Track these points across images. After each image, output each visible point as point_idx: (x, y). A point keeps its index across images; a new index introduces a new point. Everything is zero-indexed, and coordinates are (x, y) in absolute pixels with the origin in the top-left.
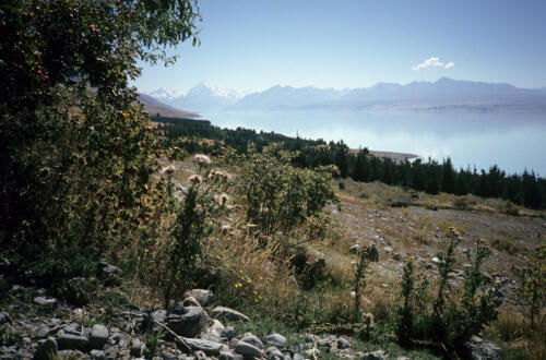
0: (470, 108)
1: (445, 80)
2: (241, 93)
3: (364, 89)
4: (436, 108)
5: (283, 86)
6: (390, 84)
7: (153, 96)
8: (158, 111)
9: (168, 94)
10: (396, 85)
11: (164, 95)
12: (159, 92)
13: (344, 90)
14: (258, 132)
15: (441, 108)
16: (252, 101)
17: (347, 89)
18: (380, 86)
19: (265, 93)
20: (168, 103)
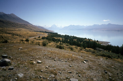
0: (115, 30)
1: (109, 24)
2: (63, 26)
3: (91, 26)
4: (107, 30)
5: (72, 25)
6: (97, 25)
7: (44, 27)
8: (46, 30)
9: (47, 27)
10: (98, 25)
11: (46, 27)
12: (45, 26)
13: (86, 26)
14: (70, 36)
15: (109, 30)
16: (65, 28)
17: (87, 26)
18: (95, 25)
19: (68, 27)
20: (47, 29)
